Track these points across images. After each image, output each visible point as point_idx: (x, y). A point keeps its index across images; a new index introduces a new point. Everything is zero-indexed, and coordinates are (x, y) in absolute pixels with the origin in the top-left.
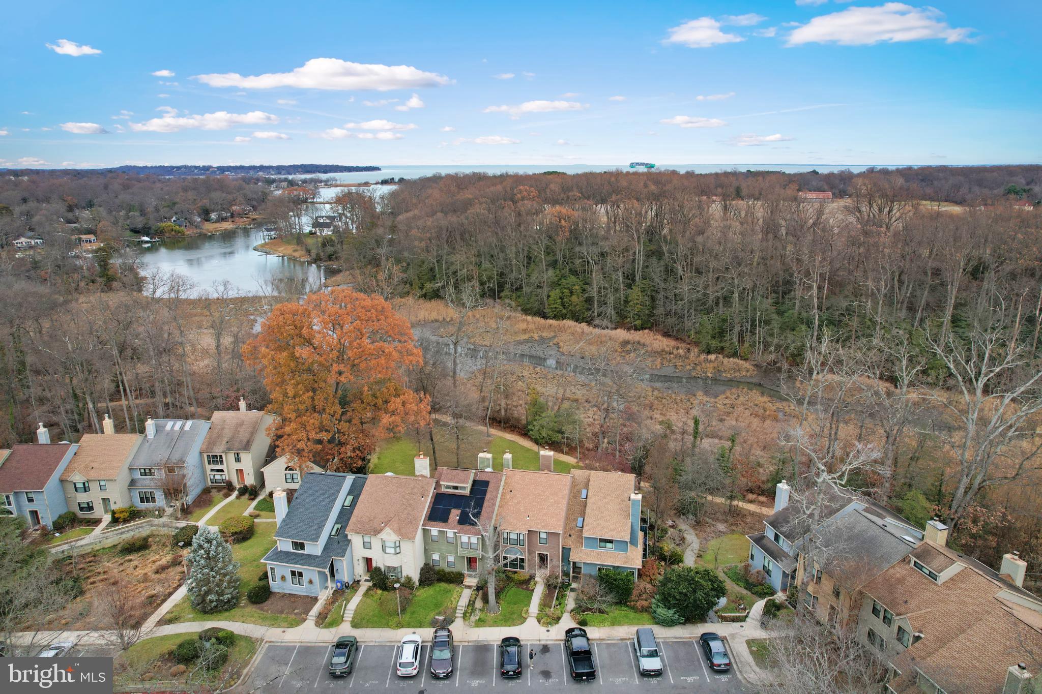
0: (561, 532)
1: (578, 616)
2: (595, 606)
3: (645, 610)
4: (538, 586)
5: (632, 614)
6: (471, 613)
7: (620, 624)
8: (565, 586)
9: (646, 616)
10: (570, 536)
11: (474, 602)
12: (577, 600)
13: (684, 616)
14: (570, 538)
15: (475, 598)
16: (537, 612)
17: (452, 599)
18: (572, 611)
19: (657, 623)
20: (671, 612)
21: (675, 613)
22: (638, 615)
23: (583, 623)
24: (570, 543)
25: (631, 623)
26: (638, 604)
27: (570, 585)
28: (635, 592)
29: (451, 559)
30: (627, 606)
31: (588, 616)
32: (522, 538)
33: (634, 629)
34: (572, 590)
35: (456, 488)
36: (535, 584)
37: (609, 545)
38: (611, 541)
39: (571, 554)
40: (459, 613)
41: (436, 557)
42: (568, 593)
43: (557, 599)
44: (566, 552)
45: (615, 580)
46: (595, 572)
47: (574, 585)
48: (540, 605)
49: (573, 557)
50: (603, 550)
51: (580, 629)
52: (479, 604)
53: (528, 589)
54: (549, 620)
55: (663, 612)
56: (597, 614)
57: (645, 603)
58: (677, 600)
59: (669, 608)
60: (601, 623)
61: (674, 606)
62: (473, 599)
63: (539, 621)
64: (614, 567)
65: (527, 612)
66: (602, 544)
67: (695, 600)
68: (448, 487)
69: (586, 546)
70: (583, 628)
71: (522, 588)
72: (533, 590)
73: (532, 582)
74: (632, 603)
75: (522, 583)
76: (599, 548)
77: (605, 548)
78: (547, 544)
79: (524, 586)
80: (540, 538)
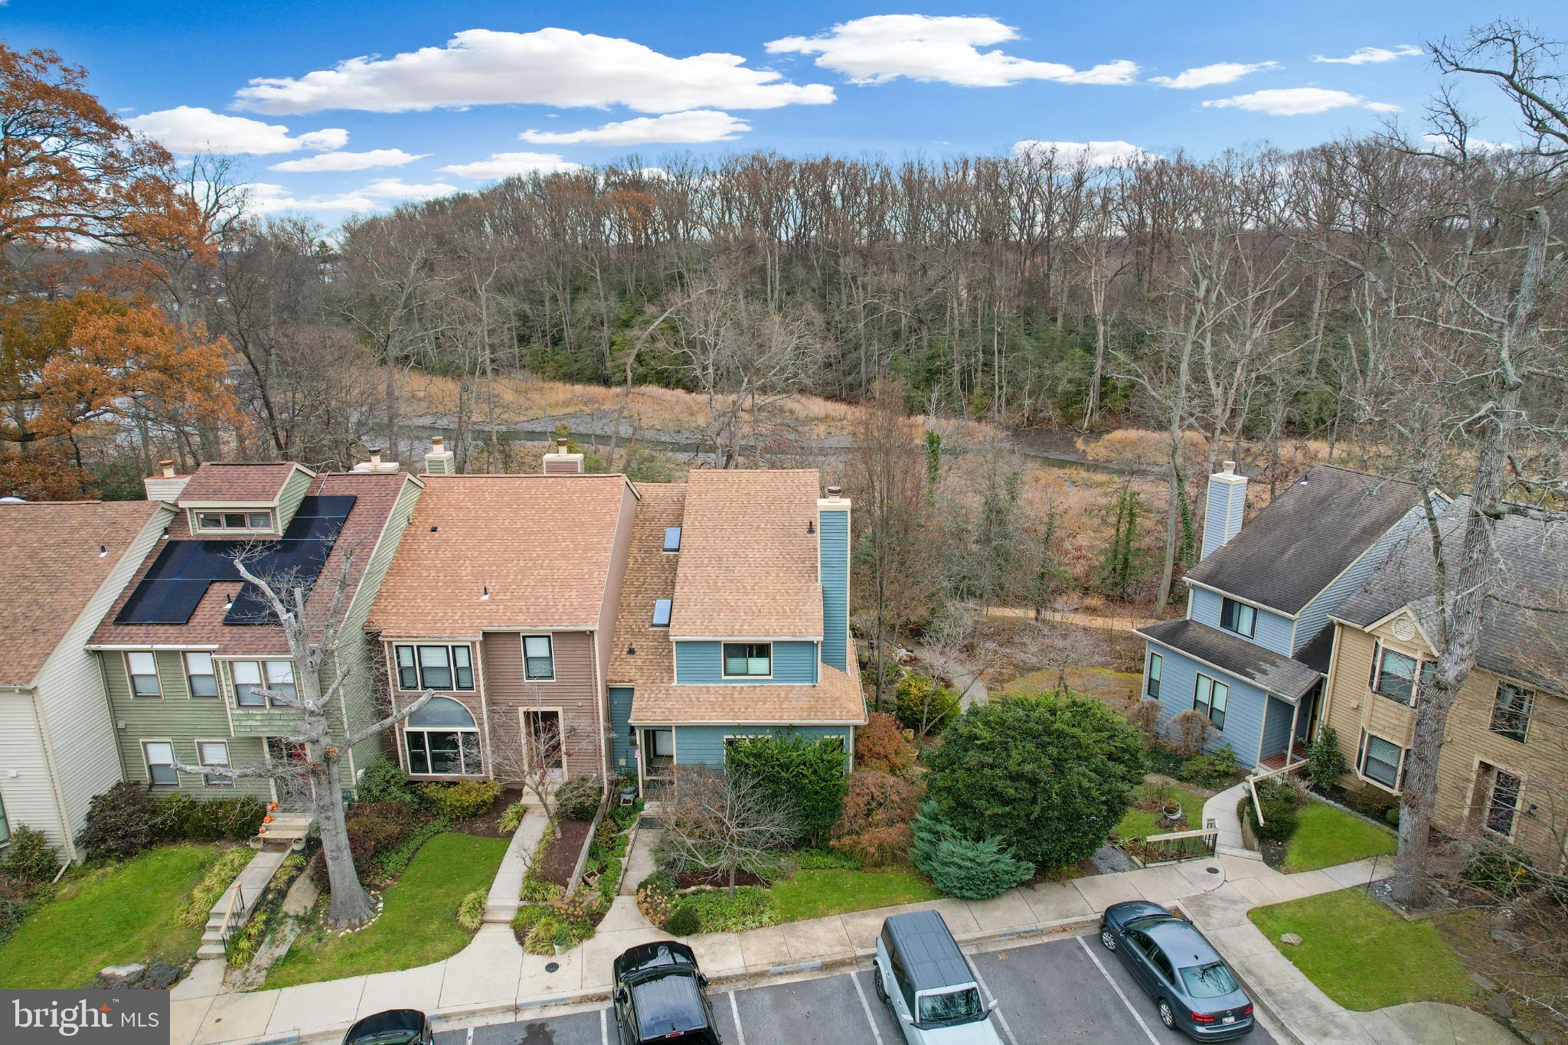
0: (596, 627)
1: (665, 904)
2: (723, 862)
3: (889, 857)
4: (528, 820)
5: (850, 879)
6: (262, 934)
7: (814, 913)
8: (622, 812)
9: (896, 876)
10: (631, 652)
11: (282, 894)
12: (658, 851)
13: (1031, 857)
14: (631, 659)
15: (291, 880)
16: (516, 903)
17: (197, 893)
18: (643, 885)
19: (943, 893)
20: (988, 849)
21: (1002, 851)
22: (869, 878)
23: (686, 923)
24: (629, 672)
25: (852, 905)
26: (865, 837)
27: (637, 807)
28: (852, 804)
29: (216, 754)
30: (830, 851)
31: (700, 897)
32: (462, 661)
33: (872, 923)
34: (646, 823)
35: (235, 520)
36: (520, 816)
37: (758, 665)
38: (762, 650)
39: (635, 705)
40: (211, 945)
41: (161, 754)
42: (631, 833)
43: (593, 854)
44: (619, 697)
45: (785, 767)
46: (716, 755)
47: (650, 809)
48: (528, 877)
49: (643, 713)
50: (739, 684)
51: (673, 947)
52: (300, 899)
53: (493, 833)
54: (555, 928)
55: (958, 850)
56: (733, 887)
57: (891, 835)
58: (1005, 801)
59: (979, 837)
60: (750, 915)
61: (997, 825)
62: (280, 884)
63: (520, 937)
64: (777, 729)
65: (479, 907)
66: (736, 663)
67: (1066, 797)
68: (211, 520)
69: (687, 675)
70: (682, 940)
71: (473, 833)
72: (510, 834)
73: (510, 811)
74: (847, 841)
75: (474, 815)
76: (724, 677)
77: (746, 674)
78: (551, 677)
79: (481, 825)
80: (527, 660)
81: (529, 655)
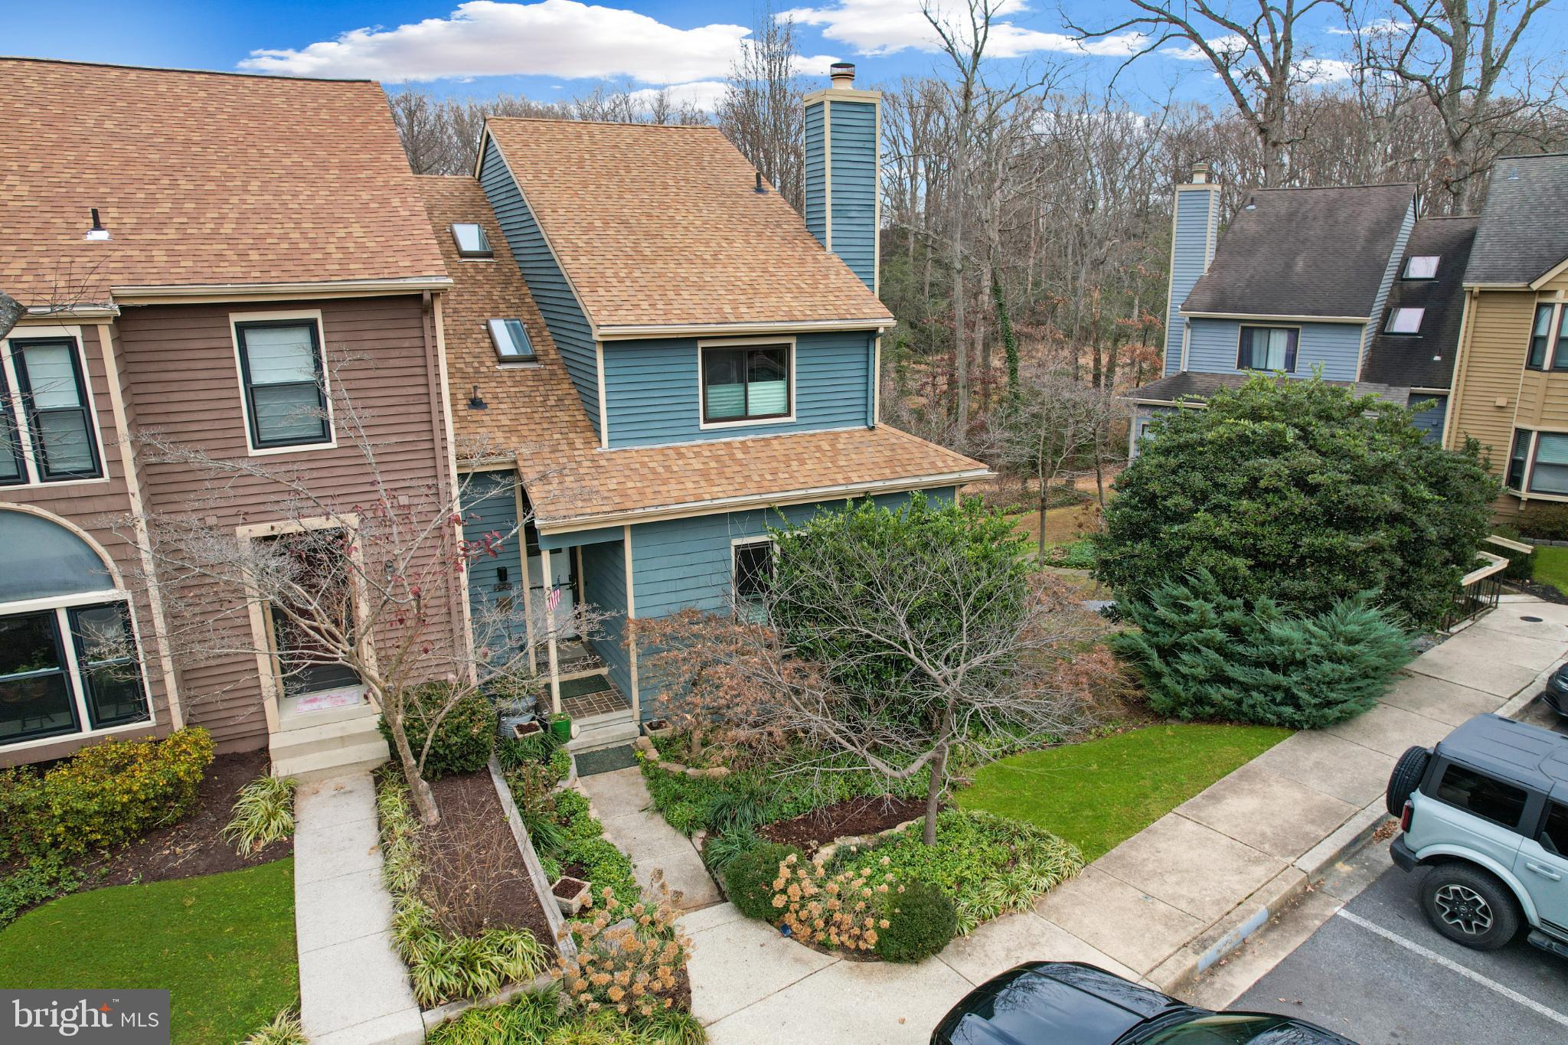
4: (315, 808)
36: (288, 797)
37: (765, 395)
38: (774, 359)
39: (537, 495)
42: (577, 787)
47: (590, 733)
49: (562, 506)
50: (733, 437)
66: (724, 393)
69: (627, 430)
71: (161, 875)
72: (282, 851)
75: (148, 829)
76: (703, 426)
77: (746, 417)
78: (325, 437)
79: (180, 851)
80: (252, 390)
81: (257, 380)
